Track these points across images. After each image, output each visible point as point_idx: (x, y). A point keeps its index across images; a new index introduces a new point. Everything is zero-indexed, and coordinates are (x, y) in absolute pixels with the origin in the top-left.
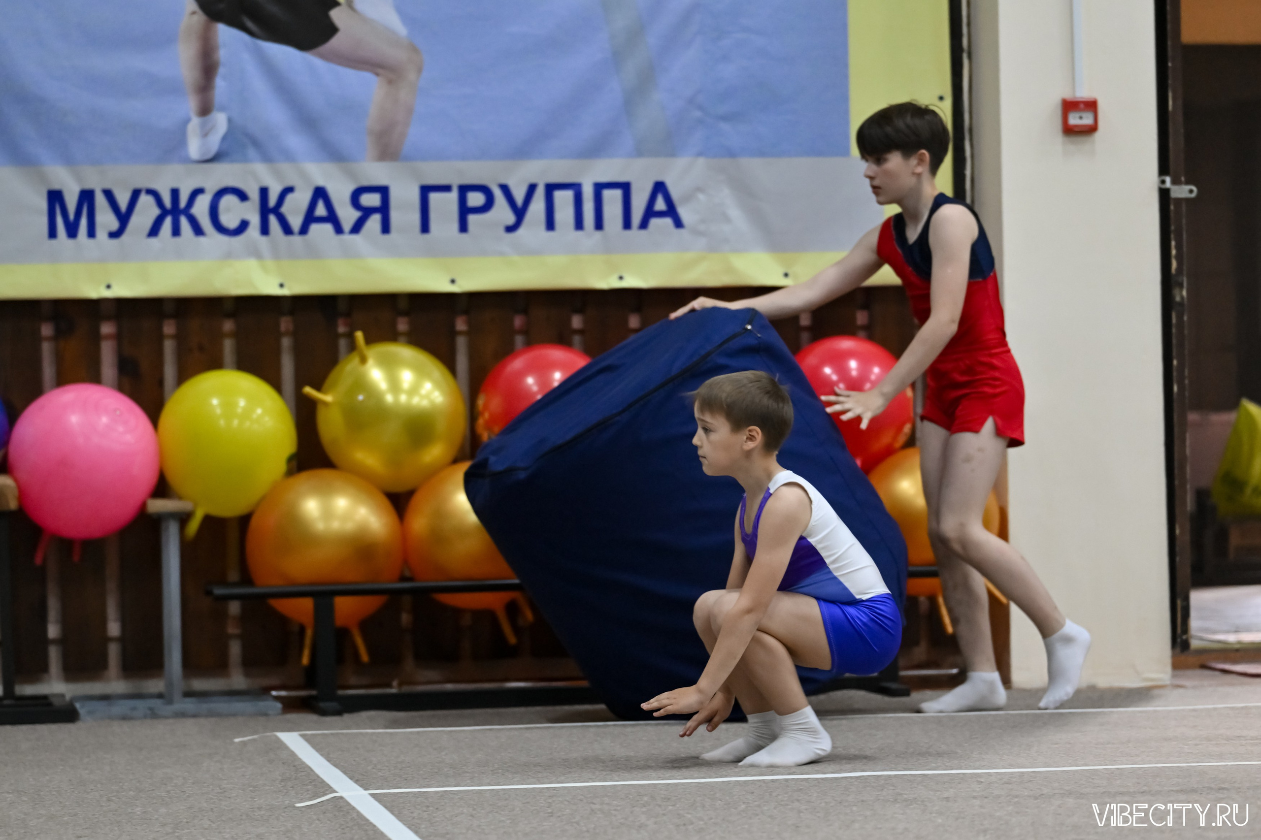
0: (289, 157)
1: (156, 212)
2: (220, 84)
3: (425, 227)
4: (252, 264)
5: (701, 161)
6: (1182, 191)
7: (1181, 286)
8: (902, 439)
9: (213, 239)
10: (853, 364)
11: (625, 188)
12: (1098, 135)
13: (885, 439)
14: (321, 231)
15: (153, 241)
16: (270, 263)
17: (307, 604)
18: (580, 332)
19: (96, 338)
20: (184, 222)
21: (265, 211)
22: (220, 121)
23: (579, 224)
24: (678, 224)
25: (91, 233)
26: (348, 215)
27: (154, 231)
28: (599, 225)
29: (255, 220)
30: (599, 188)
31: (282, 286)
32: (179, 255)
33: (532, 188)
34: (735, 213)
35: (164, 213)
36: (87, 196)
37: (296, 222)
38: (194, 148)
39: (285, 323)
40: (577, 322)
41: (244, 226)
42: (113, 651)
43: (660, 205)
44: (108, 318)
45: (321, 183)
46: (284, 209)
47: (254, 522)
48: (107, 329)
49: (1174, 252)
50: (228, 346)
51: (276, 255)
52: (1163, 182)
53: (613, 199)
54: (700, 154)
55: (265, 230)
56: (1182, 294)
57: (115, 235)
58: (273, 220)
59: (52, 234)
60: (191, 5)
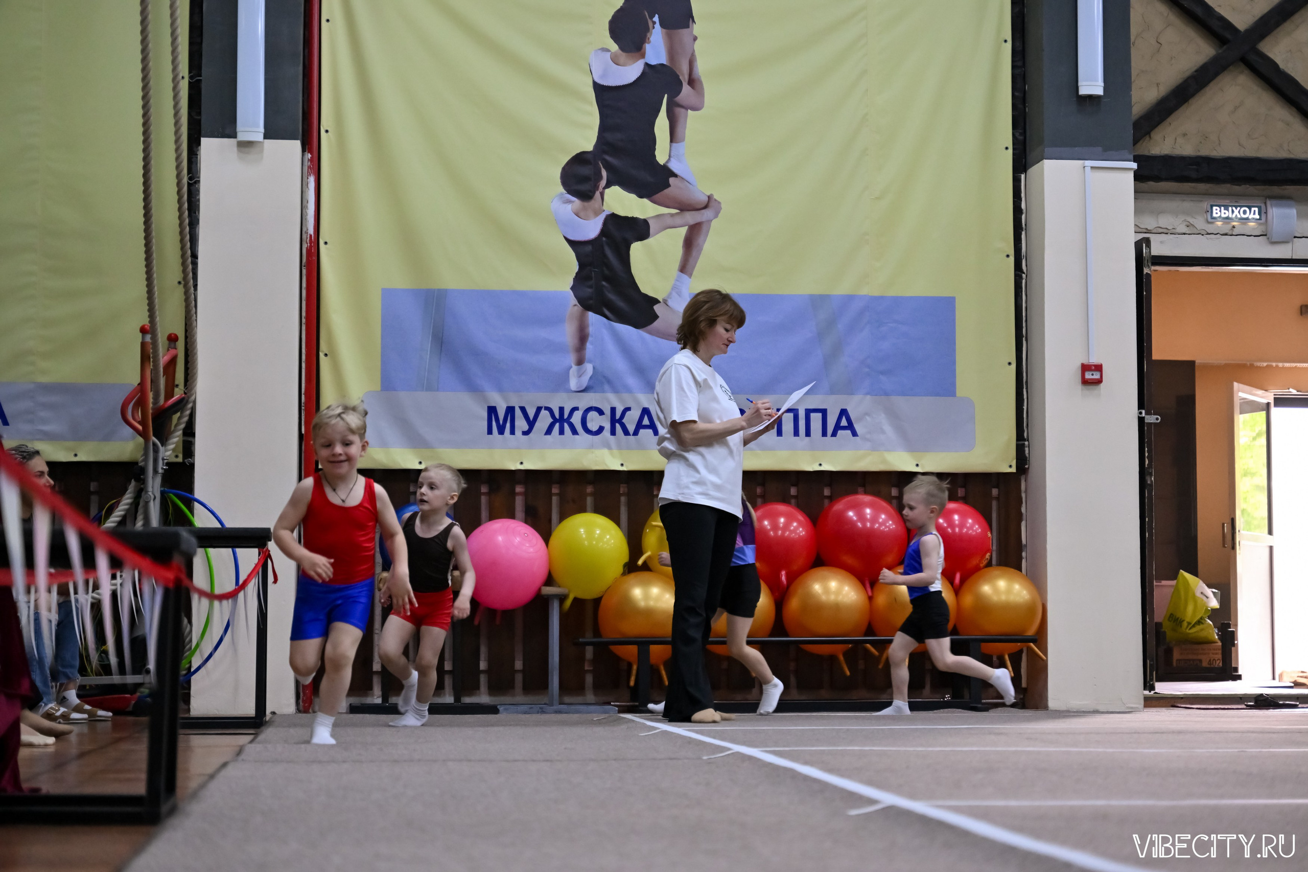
0: (629, 390)
1: (551, 420)
2: (589, 346)
4: (605, 451)
5: (868, 397)
6: (1151, 419)
7: (1151, 475)
8: (985, 562)
9: (583, 436)
10: (956, 517)
11: (824, 412)
12: (1102, 385)
13: (974, 562)
14: (646, 433)
15: (548, 436)
16: (615, 451)
17: (634, 649)
18: (796, 497)
19: (513, 494)
20: (566, 426)
21: (613, 421)
22: (589, 368)
23: (796, 433)
24: (854, 434)
25: (512, 432)
27: (549, 431)
28: (808, 434)
29: (607, 426)
30: (808, 412)
31: (622, 465)
32: (564, 446)
34: (888, 428)
35: (555, 421)
36: (510, 410)
37: (631, 428)
38: (573, 384)
39: (623, 489)
40: (793, 491)
41: (601, 429)
42: (519, 678)
43: (844, 422)
44: (519, 483)
45: (646, 406)
46: (624, 421)
47: (603, 601)
48: (519, 489)
49: (1147, 454)
50: (589, 500)
51: (620, 447)
52: (1141, 413)
53: (816, 418)
54: (867, 394)
55: (613, 432)
56: (1151, 479)
57: (525, 433)
58: (618, 425)
59: (490, 432)
60: (573, 300)
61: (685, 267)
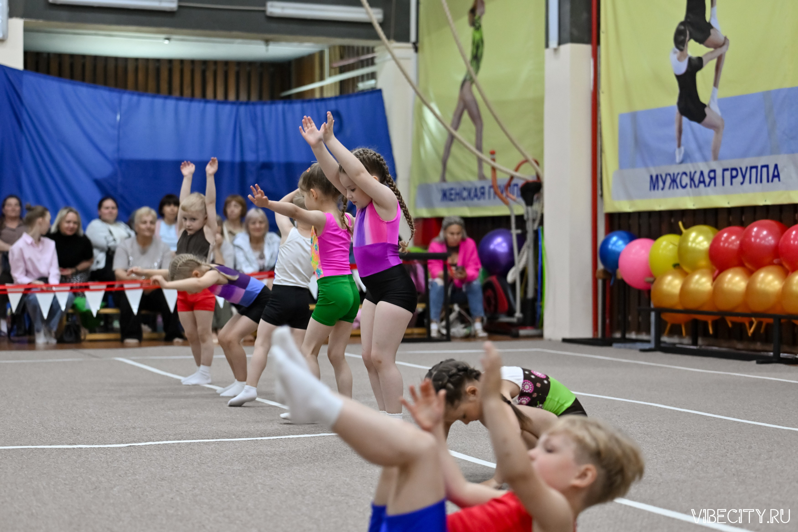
0: (696, 161)
1: (670, 181)
3: (723, 184)
4: (688, 198)
5: (786, 155)
9: (680, 189)
11: (767, 167)
14: (702, 185)
15: (671, 190)
16: (691, 198)
20: (675, 184)
21: (690, 180)
22: (682, 148)
23: (757, 181)
24: (779, 180)
25: (657, 189)
26: (707, 180)
27: (669, 188)
28: (761, 181)
29: (688, 183)
30: (761, 168)
31: (694, 205)
32: (674, 196)
33: (747, 168)
34: (793, 175)
35: (672, 181)
36: (657, 176)
37: (696, 183)
41: (686, 185)
43: (776, 173)
45: (702, 169)
46: (694, 179)
51: (693, 195)
53: (764, 171)
54: (785, 153)
55: (691, 186)
57: (661, 190)
58: (692, 182)
59: (650, 189)
60: (676, 110)
61: (716, 84)
